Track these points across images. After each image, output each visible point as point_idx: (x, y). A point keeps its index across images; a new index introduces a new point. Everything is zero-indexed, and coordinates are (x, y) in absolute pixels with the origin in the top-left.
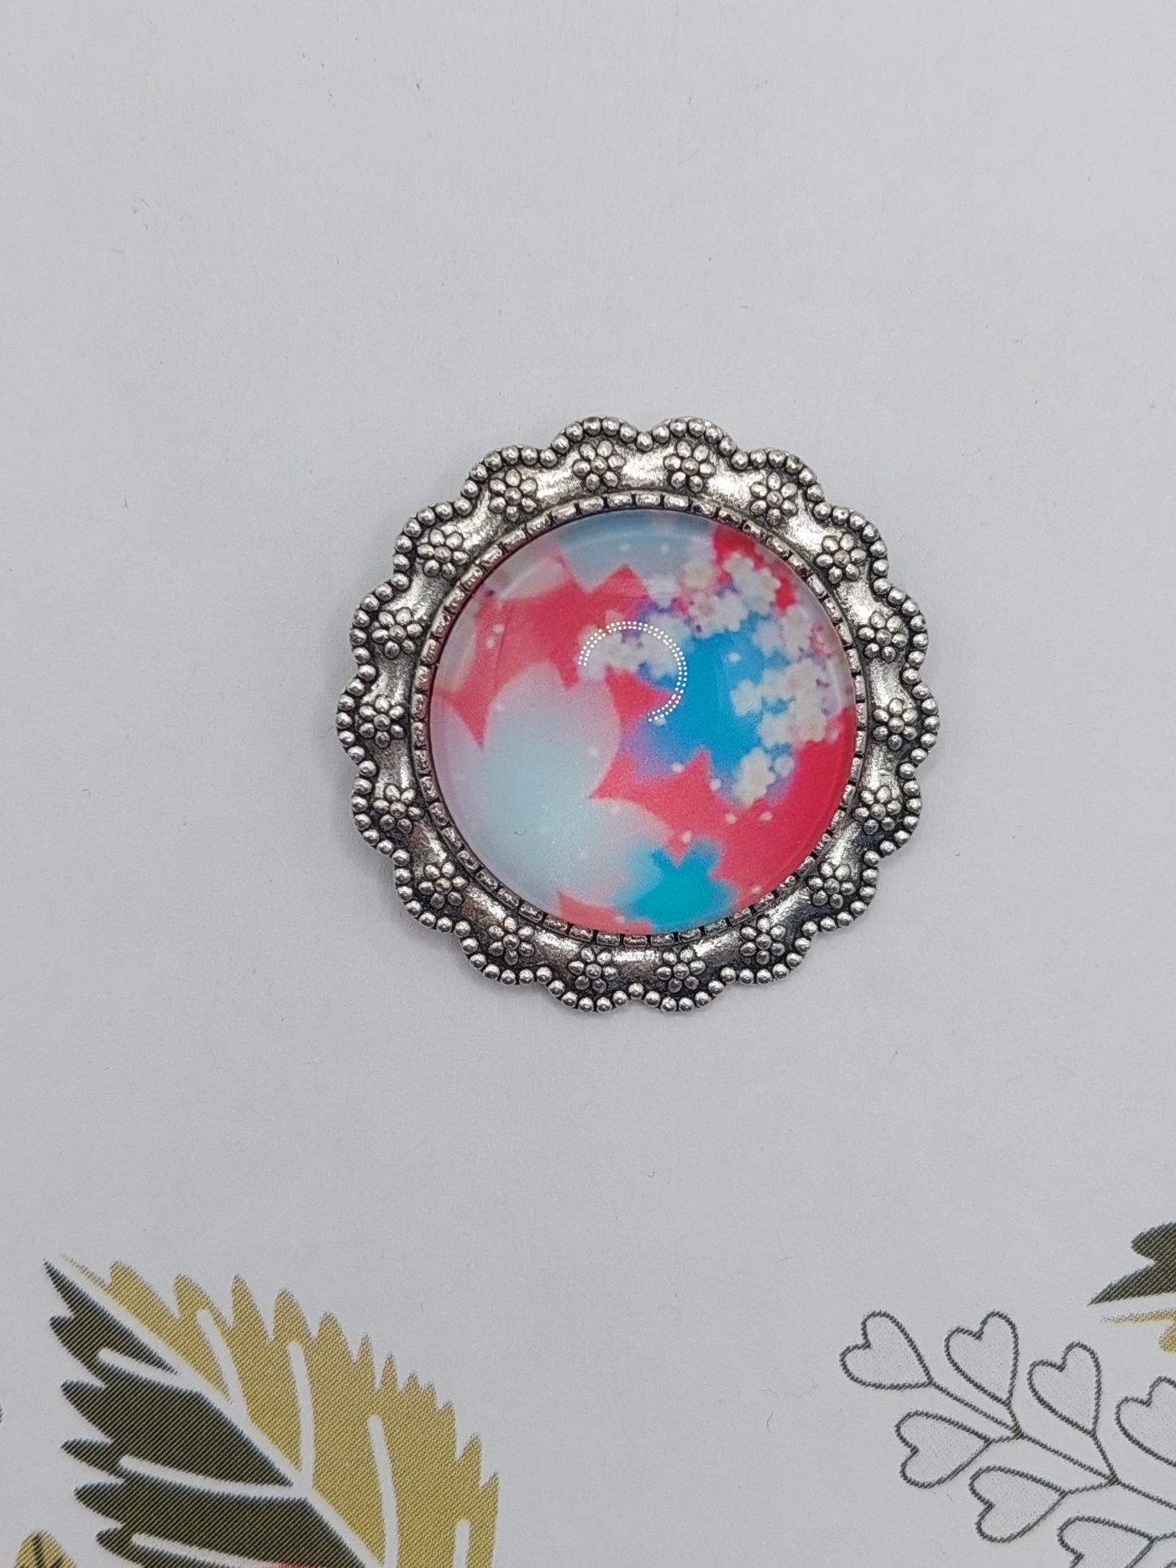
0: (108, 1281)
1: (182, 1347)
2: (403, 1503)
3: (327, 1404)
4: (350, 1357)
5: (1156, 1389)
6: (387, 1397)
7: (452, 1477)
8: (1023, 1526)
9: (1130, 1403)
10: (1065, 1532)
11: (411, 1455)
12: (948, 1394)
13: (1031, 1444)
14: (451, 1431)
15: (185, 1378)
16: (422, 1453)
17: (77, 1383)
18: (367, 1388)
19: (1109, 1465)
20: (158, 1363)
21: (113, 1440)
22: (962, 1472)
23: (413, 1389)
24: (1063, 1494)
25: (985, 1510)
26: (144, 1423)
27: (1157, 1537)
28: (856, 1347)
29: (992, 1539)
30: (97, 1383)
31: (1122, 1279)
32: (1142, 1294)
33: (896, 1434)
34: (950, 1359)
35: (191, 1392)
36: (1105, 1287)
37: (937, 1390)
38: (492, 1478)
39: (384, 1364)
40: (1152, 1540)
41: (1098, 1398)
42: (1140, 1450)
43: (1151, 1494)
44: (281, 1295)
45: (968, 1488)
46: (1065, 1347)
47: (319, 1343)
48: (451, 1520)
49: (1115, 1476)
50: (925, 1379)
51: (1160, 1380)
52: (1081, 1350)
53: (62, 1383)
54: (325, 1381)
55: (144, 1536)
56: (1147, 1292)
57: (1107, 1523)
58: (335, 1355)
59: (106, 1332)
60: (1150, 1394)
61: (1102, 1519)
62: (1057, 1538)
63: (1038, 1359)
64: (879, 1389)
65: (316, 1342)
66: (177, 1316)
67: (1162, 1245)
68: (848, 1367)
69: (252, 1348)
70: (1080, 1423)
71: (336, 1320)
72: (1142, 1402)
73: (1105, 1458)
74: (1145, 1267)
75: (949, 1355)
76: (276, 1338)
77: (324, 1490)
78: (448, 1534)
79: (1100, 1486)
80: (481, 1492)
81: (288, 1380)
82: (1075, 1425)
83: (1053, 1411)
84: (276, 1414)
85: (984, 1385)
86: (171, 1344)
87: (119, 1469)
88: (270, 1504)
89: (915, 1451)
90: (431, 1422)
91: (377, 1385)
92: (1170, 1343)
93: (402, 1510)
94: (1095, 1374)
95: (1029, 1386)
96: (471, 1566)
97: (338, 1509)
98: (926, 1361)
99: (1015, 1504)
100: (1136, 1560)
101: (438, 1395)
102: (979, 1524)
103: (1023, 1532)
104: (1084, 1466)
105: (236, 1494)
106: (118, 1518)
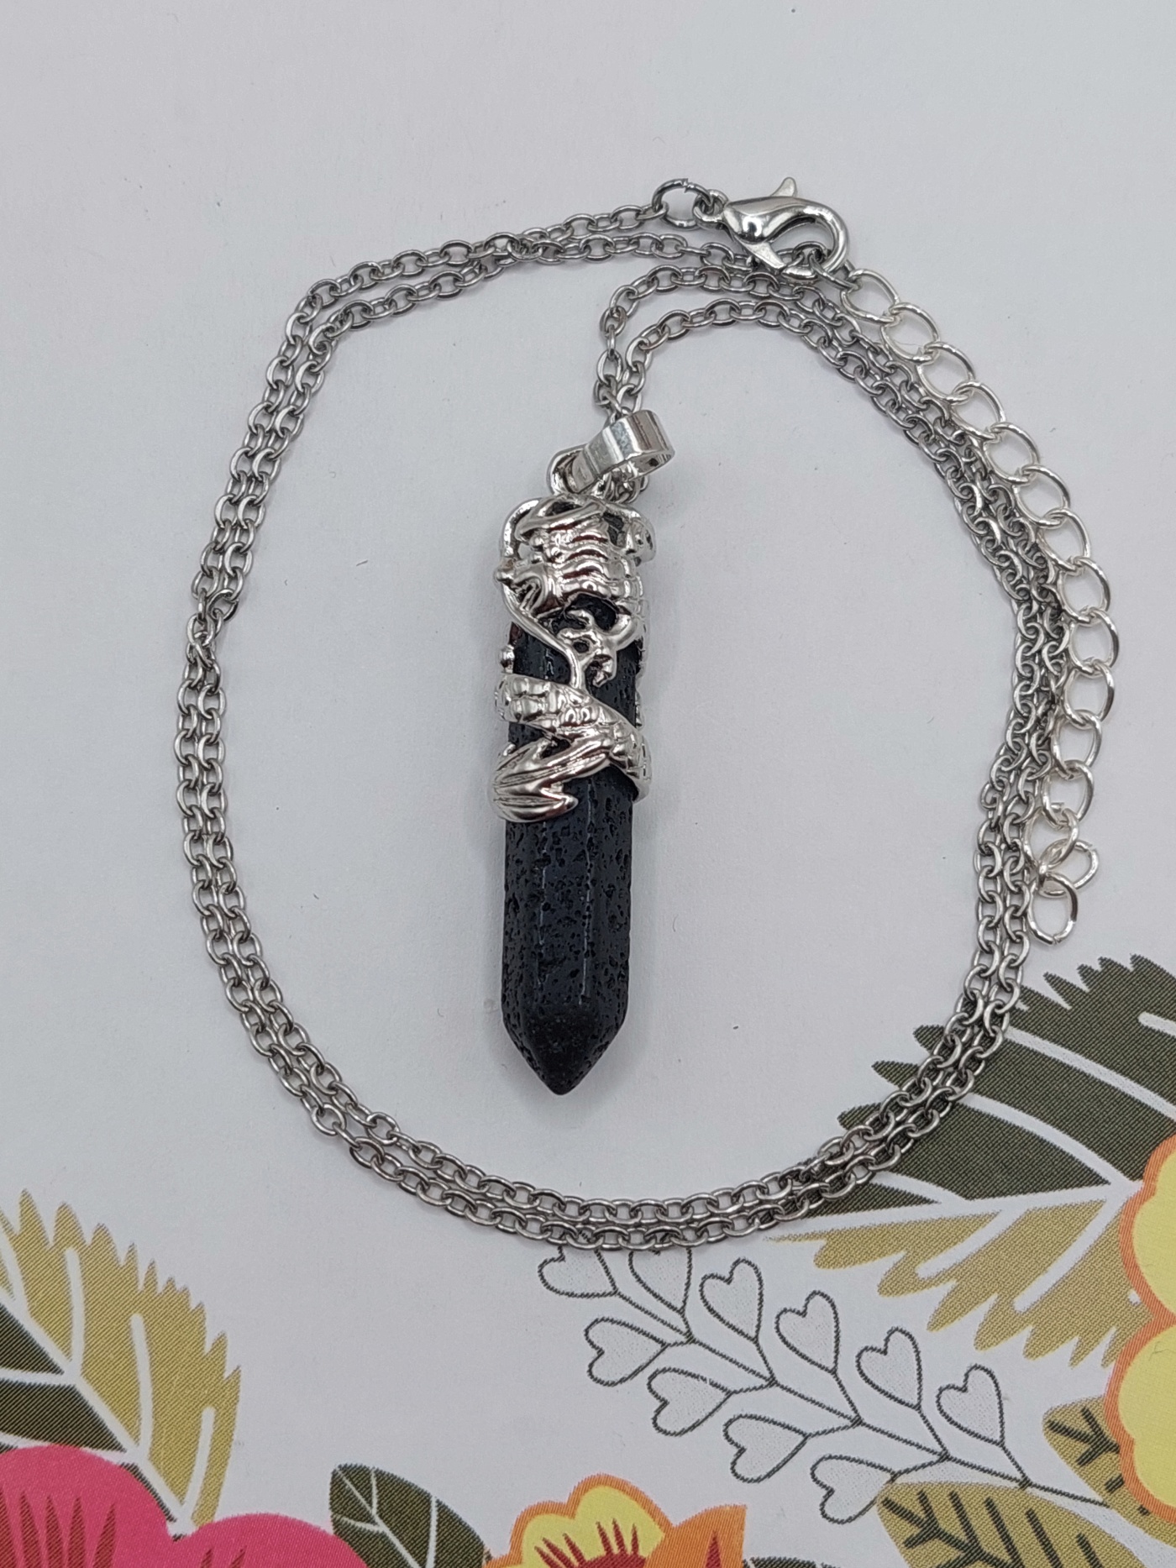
2: (157, 1391)
3: (96, 1302)
4: (118, 1262)
5: (811, 1301)
6: (149, 1297)
7: (200, 1369)
8: (694, 1421)
9: (789, 1313)
10: (730, 1428)
11: (166, 1349)
12: (631, 1302)
13: (701, 1349)
14: (201, 1329)
16: (177, 1347)
18: (132, 1289)
19: (769, 1369)
22: (640, 1374)
23: (170, 1291)
24: (729, 1394)
25: (660, 1406)
27: (810, 1435)
28: (553, 1260)
29: (666, 1433)
33: (584, 1338)
34: (633, 1271)
37: (621, 1299)
38: (236, 1371)
39: (147, 1269)
40: (806, 1437)
41: (760, 1309)
42: (796, 1356)
43: (806, 1396)
44: (62, 1207)
45: (646, 1387)
46: (731, 1263)
47: (92, 1249)
48: (198, 1407)
49: (774, 1379)
50: (610, 1289)
51: (814, 1293)
52: (746, 1265)
54: (95, 1282)
57: (767, 1421)
58: (106, 1260)
60: (806, 1306)
61: (763, 1417)
62: (723, 1433)
63: (708, 1273)
64: (571, 1298)
65: (89, 1249)
68: (546, 1278)
69: (34, 1252)
70: (745, 1331)
71: (107, 1230)
72: (798, 1313)
73: (766, 1362)
75: (632, 1268)
76: (55, 1245)
77: (90, 1378)
78: (195, 1420)
79: (761, 1387)
80: (225, 1383)
81: (64, 1281)
82: (741, 1333)
83: (722, 1320)
84: (52, 1310)
85: (662, 1295)
88: (43, 1389)
89: (601, 1353)
90: (185, 1320)
91: (141, 1287)
92: (823, 1261)
93: (157, 1397)
94: (758, 1286)
95: (700, 1297)
96: (214, 1448)
97: (101, 1395)
98: (613, 1273)
99: (687, 1400)
100: (793, 1455)
101: (192, 1297)
102: (655, 1419)
103: (693, 1427)
104: (748, 1369)
105: (15, 1380)
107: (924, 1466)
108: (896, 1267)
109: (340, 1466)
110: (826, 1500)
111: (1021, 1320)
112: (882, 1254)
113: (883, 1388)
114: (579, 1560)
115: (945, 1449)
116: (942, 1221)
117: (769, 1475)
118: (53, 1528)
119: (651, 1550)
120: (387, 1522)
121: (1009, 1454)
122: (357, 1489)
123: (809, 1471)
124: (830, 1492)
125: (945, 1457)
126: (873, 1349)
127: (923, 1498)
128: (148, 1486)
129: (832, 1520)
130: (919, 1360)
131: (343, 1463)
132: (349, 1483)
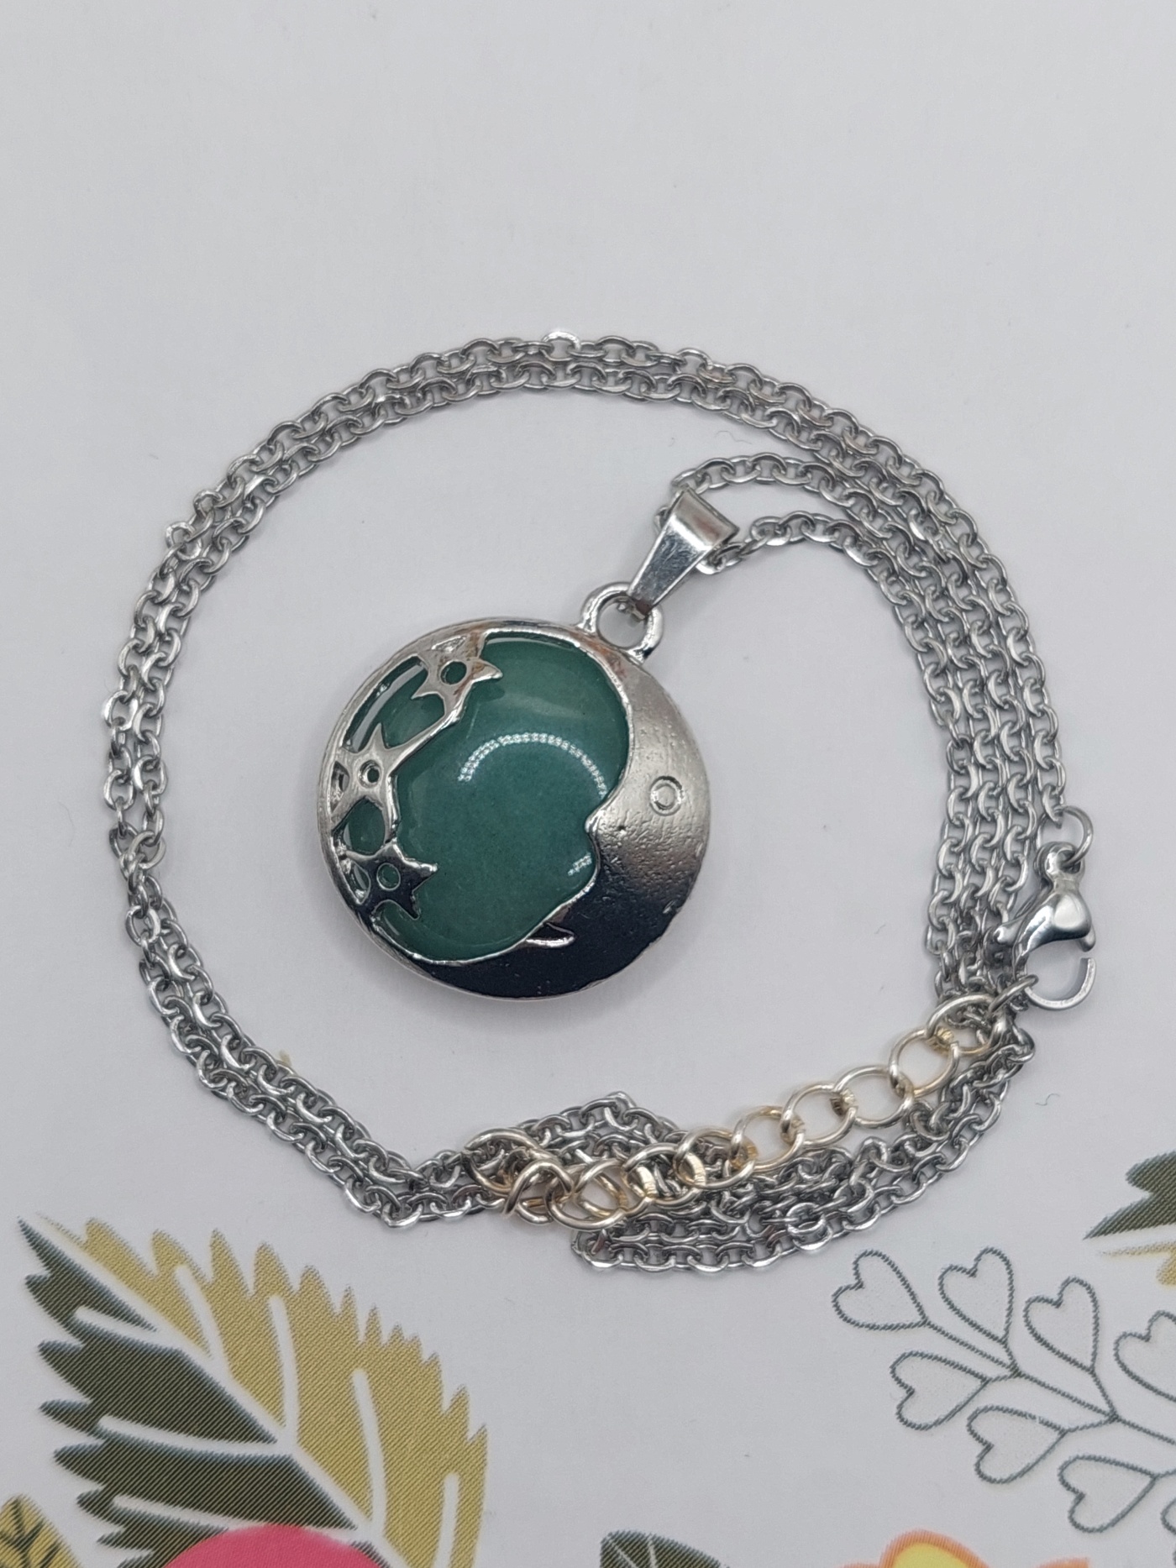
0: (85, 1238)
1: (161, 1304)
2: (390, 1458)
3: (310, 1358)
4: (332, 1310)
5: (1155, 1323)
6: (371, 1349)
7: (439, 1430)
8: (1024, 1466)
9: (1129, 1338)
10: (1065, 1471)
11: (397, 1408)
12: (943, 1333)
13: (1028, 1383)
14: (437, 1383)
15: (163, 1336)
16: (408, 1405)
17: (54, 1343)
18: (350, 1341)
19: (1110, 1403)
20: (136, 1321)
21: (92, 1400)
22: (958, 1413)
23: (398, 1340)
24: (1063, 1433)
25: (984, 1450)
26: (123, 1382)
27: (1159, 1475)
28: (849, 1287)
29: (991, 1481)
30: (74, 1342)
31: (1117, 1213)
32: (1138, 1227)
33: (890, 1376)
34: (944, 1297)
35: (171, 1350)
36: (1101, 1220)
37: (931, 1330)
38: (480, 1430)
39: (368, 1317)
40: (1155, 1478)
41: (1096, 1334)
42: (1140, 1386)
43: (1152, 1431)
44: (261, 1248)
45: (965, 1429)
46: (1059, 1283)
47: (300, 1296)
48: (439, 1473)
49: (1115, 1414)
50: (918, 1319)
51: (1159, 1314)
52: (1077, 1285)
53: (39, 1344)
54: (307, 1334)
55: (125, 1498)
56: (1144, 1224)
57: (1108, 1461)
58: (317, 1308)
59: (82, 1290)
60: (1149, 1329)
61: (1103, 1457)
62: (1057, 1478)
63: (1034, 1296)
64: (872, 1330)
65: (297, 1295)
66: (155, 1271)
67: (1157, 1177)
68: (841, 1308)
69: (232, 1302)
70: (1079, 1360)
71: (318, 1273)
72: (1140, 1337)
73: (1105, 1395)
74: (1140, 1199)
76: (257, 1292)
77: (309, 1446)
78: (436, 1488)
79: (1099, 1424)
80: (469, 1444)
81: (270, 1335)
82: (1074, 1362)
83: (1051, 1348)
84: (258, 1369)
85: (979, 1323)
86: (149, 1301)
87: (98, 1429)
88: (254, 1461)
90: (417, 1374)
91: (361, 1337)
92: (1167, 1276)
93: (389, 1464)
94: (1092, 1310)
95: (1025, 1324)
96: (460, 1520)
97: (324, 1466)
98: (921, 1299)
99: (1015, 1444)
100: (1140, 1499)
101: (423, 1346)
102: (978, 1465)
103: (1022, 1473)
104: (1083, 1404)
105: (220, 1452)
106: (98, 1479)
109: (610, 1534)
117: (1114, 1523)
122: (632, 1559)
123: (1159, 1516)
131: (614, 1531)
132: (622, 1553)
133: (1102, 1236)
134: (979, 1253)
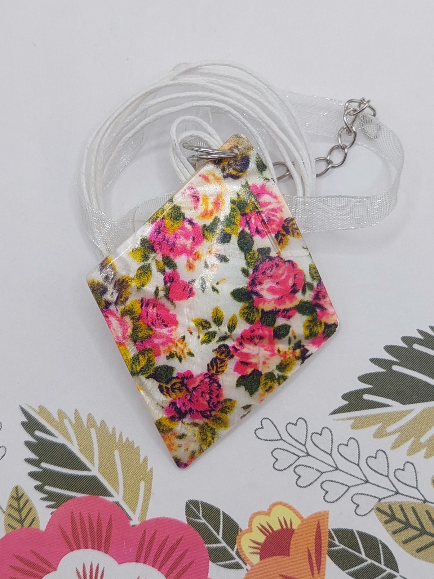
0: (38, 411)
1: (60, 430)
2: (125, 476)
3: (102, 447)
4: (109, 433)
5: (350, 441)
6: (120, 444)
7: (139, 468)
8: (310, 483)
9: (342, 445)
10: (323, 484)
11: (127, 462)
12: (287, 442)
13: (312, 458)
14: (139, 455)
15: (60, 439)
16: (130, 461)
17: (29, 441)
18: (114, 442)
19: (336, 464)
20: (52, 435)
21: (39, 458)
22: (291, 467)
23: (128, 442)
24: (322, 473)
25: (298, 478)
26: (48, 453)
28: (259, 428)
29: (300, 487)
30: (34, 441)
32: (344, 412)
33: (271, 455)
34: (287, 432)
35: (62, 444)
36: (333, 410)
37: (283, 441)
38: (151, 469)
39: (119, 435)
40: (349, 487)
41: (332, 444)
42: (345, 459)
43: (349, 473)
44: (89, 414)
45: (293, 471)
46: (321, 428)
47: (100, 428)
48: (139, 481)
49: (337, 468)
50: (280, 438)
51: (351, 438)
52: (326, 429)
53: (24, 441)
54: (102, 440)
55: (48, 486)
56: (346, 412)
57: (335, 482)
58: (104, 432)
59: (37, 426)
60: (348, 443)
62: (320, 487)
63: (314, 432)
64: (266, 442)
66: (58, 421)
67: (350, 397)
68: (257, 434)
69: (80, 430)
70: (327, 451)
71: (105, 422)
72: (345, 445)
73: (334, 462)
74: (345, 404)
75: (287, 430)
76: (87, 427)
77: (101, 472)
78: (138, 486)
79: (333, 471)
80: (148, 473)
81: (91, 440)
82: (325, 452)
83: (319, 448)
84: (87, 450)
85: (297, 440)
86: (56, 429)
87: (41, 466)
88: (85, 477)
89: (277, 460)
90: (133, 452)
91: (117, 441)
92: (354, 427)
93: (125, 479)
94: (331, 436)
95: (311, 440)
96: (145, 495)
97: (106, 478)
98: (280, 432)
99: (307, 476)
100: (344, 493)
101: (135, 444)
102: (296, 482)
103: (310, 485)
104: (328, 464)
105: (75, 474)
106: (40, 481)
107: (390, 496)
108: (379, 429)
109: (188, 500)
110: (356, 508)
111: (422, 446)
112: (374, 424)
113: (375, 470)
114: (272, 530)
115: (397, 490)
116: (394, 413)
117: (337, 500)
118: (91, 523)
119: (297, 526)
120: (206, 519)
121: (419, 491)
122: (195, 508)
123: (350, 499)
124: (358, 506)
125: (397, 493)
126: (371, 457)
127: (390, 507)
128: (122, 509)
129: (359, 515)
130: (387, 460)
131: (189, 499)
132: (192, 506)
133: (334, 415)
134: (297, 419)
